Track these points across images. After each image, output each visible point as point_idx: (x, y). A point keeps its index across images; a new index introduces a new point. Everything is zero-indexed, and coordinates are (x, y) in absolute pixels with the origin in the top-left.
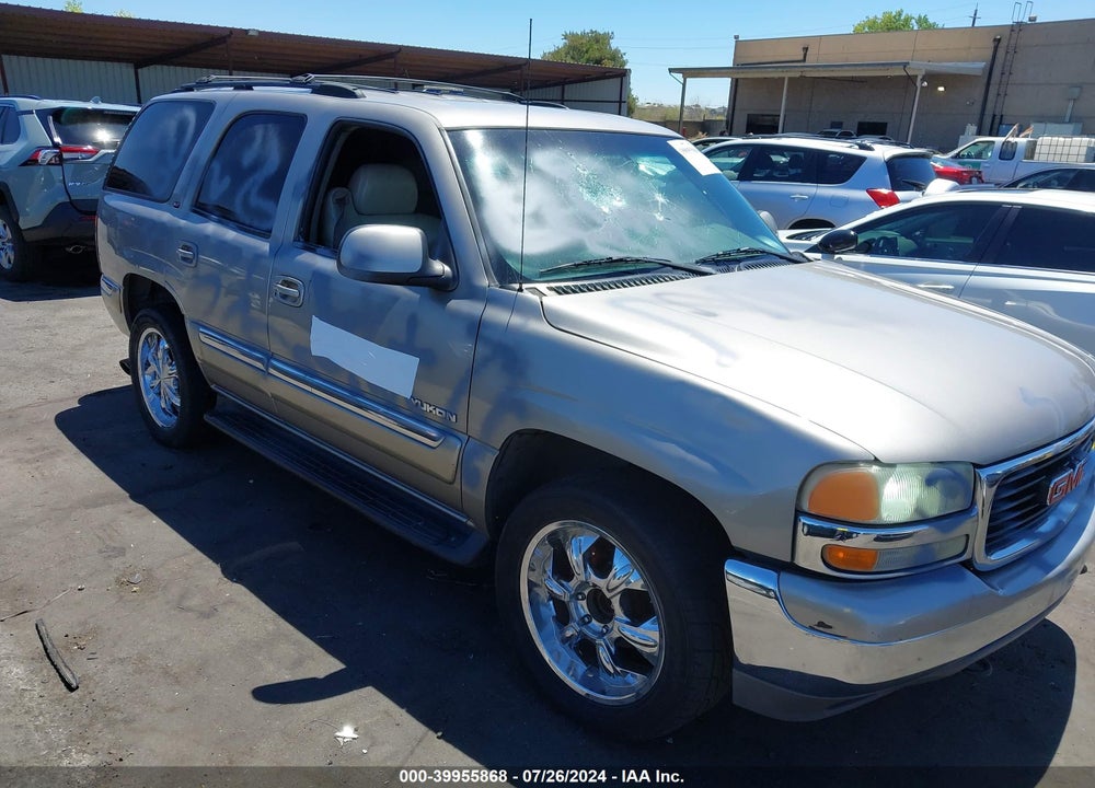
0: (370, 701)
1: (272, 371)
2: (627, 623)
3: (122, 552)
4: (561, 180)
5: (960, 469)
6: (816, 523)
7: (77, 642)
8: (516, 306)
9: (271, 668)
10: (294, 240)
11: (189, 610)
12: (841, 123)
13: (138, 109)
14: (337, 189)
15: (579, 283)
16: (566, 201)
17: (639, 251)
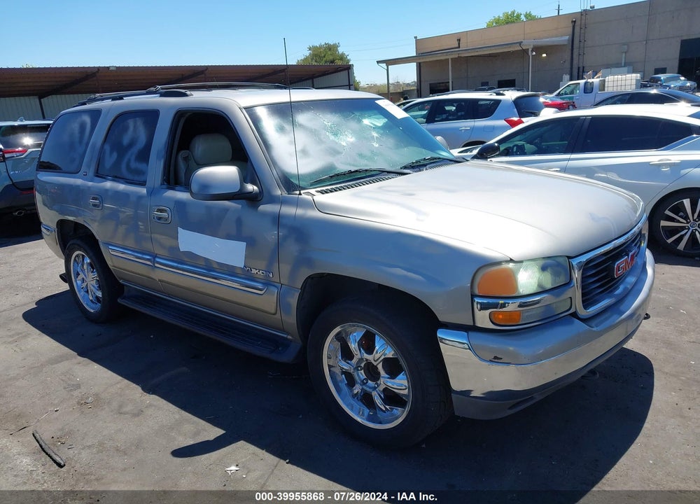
0: (243, 449)
1: (157, 265)
2: (388, 378)
3: (78, 386)
4: (315, 130)
5: (561, 260)
6: (485, 301)
7: (60, 440)
8: (299, 203)
9: (181, 439)
10: (161, 184)
11: (125, 413)
12: (488, 83)
13: (51, 122)
14: (183, 151)
15: (333, 187)
16: (320, 142)
17: (366, 166)
